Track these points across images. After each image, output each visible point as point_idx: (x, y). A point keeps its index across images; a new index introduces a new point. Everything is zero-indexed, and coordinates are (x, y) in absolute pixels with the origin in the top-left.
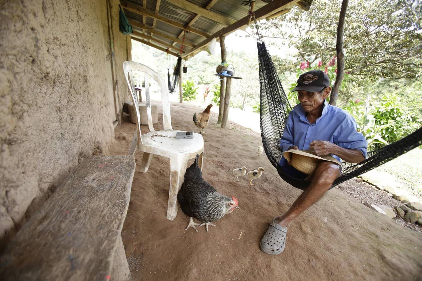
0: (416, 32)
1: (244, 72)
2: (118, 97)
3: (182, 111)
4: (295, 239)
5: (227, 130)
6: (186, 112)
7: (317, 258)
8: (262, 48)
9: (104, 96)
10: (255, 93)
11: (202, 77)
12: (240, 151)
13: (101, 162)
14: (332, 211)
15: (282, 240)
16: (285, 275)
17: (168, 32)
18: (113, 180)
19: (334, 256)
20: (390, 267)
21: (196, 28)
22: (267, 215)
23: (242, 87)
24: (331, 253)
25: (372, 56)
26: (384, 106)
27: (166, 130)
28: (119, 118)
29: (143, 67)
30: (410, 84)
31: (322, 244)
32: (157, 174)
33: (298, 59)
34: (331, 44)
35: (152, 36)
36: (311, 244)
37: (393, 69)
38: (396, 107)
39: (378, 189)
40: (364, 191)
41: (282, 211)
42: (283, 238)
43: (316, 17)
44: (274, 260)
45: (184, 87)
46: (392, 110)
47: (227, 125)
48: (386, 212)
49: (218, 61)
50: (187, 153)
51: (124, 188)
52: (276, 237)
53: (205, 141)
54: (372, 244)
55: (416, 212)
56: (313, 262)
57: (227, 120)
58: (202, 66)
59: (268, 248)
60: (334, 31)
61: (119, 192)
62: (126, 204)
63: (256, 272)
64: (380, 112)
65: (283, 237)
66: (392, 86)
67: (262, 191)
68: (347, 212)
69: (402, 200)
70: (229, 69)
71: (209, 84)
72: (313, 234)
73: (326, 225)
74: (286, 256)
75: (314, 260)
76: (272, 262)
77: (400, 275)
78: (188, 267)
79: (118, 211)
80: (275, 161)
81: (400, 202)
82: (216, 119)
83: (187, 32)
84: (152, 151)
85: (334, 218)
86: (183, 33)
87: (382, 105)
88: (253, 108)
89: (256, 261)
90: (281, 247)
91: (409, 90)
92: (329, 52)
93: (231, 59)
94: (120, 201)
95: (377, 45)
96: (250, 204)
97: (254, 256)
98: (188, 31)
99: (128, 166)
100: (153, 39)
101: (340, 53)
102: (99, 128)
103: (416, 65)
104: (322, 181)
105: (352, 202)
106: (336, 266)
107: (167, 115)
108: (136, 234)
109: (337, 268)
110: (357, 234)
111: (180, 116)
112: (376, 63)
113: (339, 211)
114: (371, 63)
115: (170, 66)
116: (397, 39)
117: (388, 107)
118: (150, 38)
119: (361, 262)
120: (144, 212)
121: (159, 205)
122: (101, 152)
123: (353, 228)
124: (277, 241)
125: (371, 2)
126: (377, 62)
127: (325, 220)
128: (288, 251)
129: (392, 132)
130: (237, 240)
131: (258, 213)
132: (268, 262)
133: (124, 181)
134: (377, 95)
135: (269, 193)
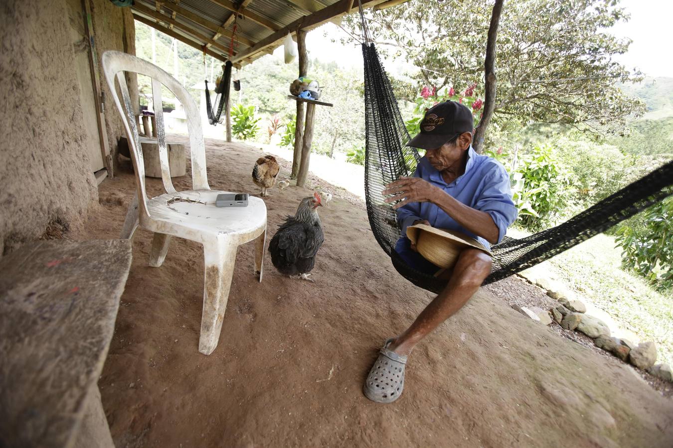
0: (579, 58)
1: (335, 96)
2: (107, 125)
3: (231, 156)
4: (419, 373)
5: (306, 190)
6: (236, 158)
7: (452, 401)
8: (370, 54)
9: (72, 120)
10: (351, 132)
11: (266, 100)
12: (328, 225)
13: (53, 255)
14: (472, 322)
15: (400, 377)
16: (405, 435)
17: (205, 13)
18: (76, 294)
19: (477, 396)
20: (552, 402)
21: (255, 12)
22: (373, 335)
23: (332, 120)
24: (473, 390)
25: (522, 87)
26: (535, 161)
27: (197, 191)
28: (109, 165)
29: (149, 67)
30: (564, 132)
31: (459, 377)
32: (182, 268)
33: (419, 82)
34: (467, 63)
35: (174, 17)
36: (444, 379)
37: (548, 109)
38: (551, 163)
39: (530, 282)
40: (511, 287)
41: (398, 327)
42: (400, 374)
43: (448, 18)
44: (387, 413)
45: (235, 117)
46: (546, 167)
47: (306, 182)
48: (540, 318)
49: (293, 76)
50: (236, 233)
51: (100, 311)
52: (390, 372)
53: (270, 209)
54: (528, 370)
55: (576, 314)
56: (448, 408)
57: (306, 174)
58: (267, 82)
59: (376, 393)
60: (473, 42)
61: (89, 321)
62: (103, 349)
63: (358, 437)
64: (530, 169)
65: (400, 371)
66: (542, 132)
67: (365, 294)
68: (492, 322)
69: (559, 297)
70: (312, 89)
71: (277, 112)
72: (445, 362)
73: (463, 346)
74: (406, 403)
75: (448, 405)
76: (384, 416)
77: (564, 414)
78: (239, 442)
79: (82, 368)
80: (389, 244)
81: (557, 301)
82: (289, 171)
83: (240, 17)
84: (168, 230)
85: (475, 333)
86: (232, 18)
87: (534, 159)
88: (348, 155)
89: (357, 417)
90: (398, 389)
91: (563, 140)
92: (464, 75)
93: (314, 74)
94: (89, 341)
95: (528, 71)
96: (345, 316)
97: (354, 408)
98: (242, 15)
99: (115, 262)
100: (177, 25)
101: (490, 74)
102: (60, 182)
103: (575, 106)
104: (466, 281)
105: (497, 306)
106: (481, 412)
107: (199, 162)
108: (136, 387)
109: (482, 414)
110: (507, 357)
111: (226, 164)
112: (527, 98)
113: (482, 322)
114: (521, 96)
115: (209, 76)
116: (555, 66)
117: (540, 163)
118: (171, 21)
119: (514, 400)
120: (154, 343)
121: (184, 326)
122: (66, 229)
123: (501, 348)
124: (392, 380)
125: (525, 5)
126: (528, 96)
127: (463, 338)
128: (409, 394)
129: (544, 199)
130: (325, 382)
131: (359, 331)
132: (378, 416)
133: (101, 294)
134: (525, 144)
135: (376, 297)
